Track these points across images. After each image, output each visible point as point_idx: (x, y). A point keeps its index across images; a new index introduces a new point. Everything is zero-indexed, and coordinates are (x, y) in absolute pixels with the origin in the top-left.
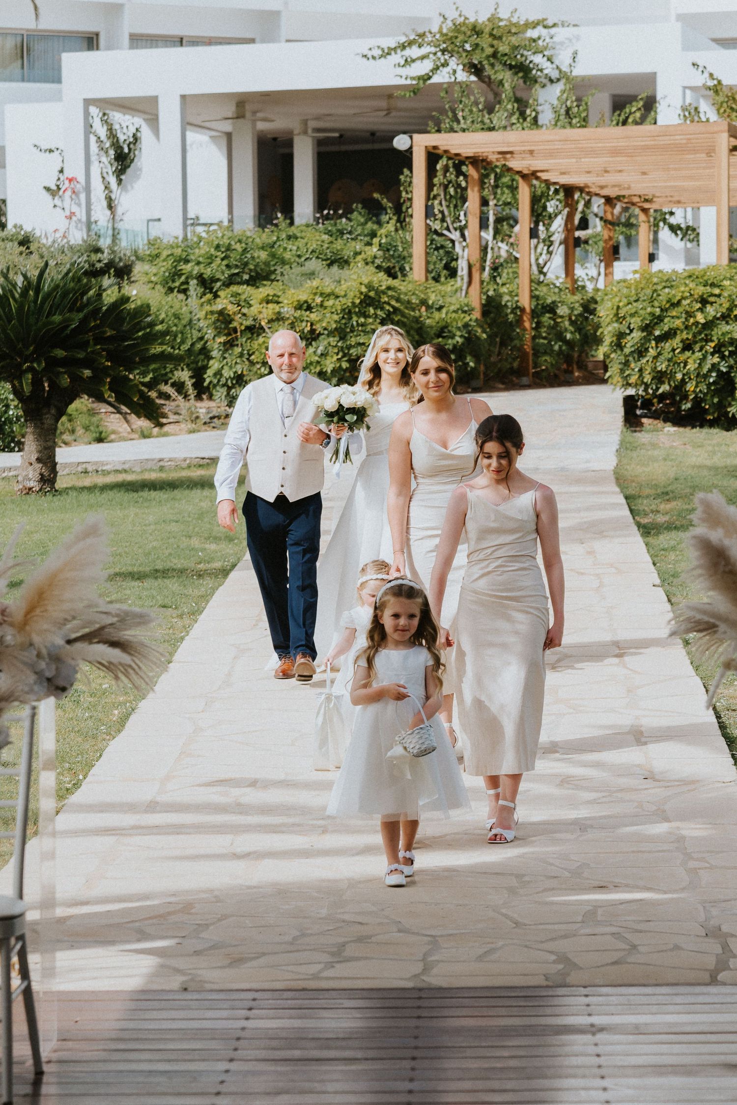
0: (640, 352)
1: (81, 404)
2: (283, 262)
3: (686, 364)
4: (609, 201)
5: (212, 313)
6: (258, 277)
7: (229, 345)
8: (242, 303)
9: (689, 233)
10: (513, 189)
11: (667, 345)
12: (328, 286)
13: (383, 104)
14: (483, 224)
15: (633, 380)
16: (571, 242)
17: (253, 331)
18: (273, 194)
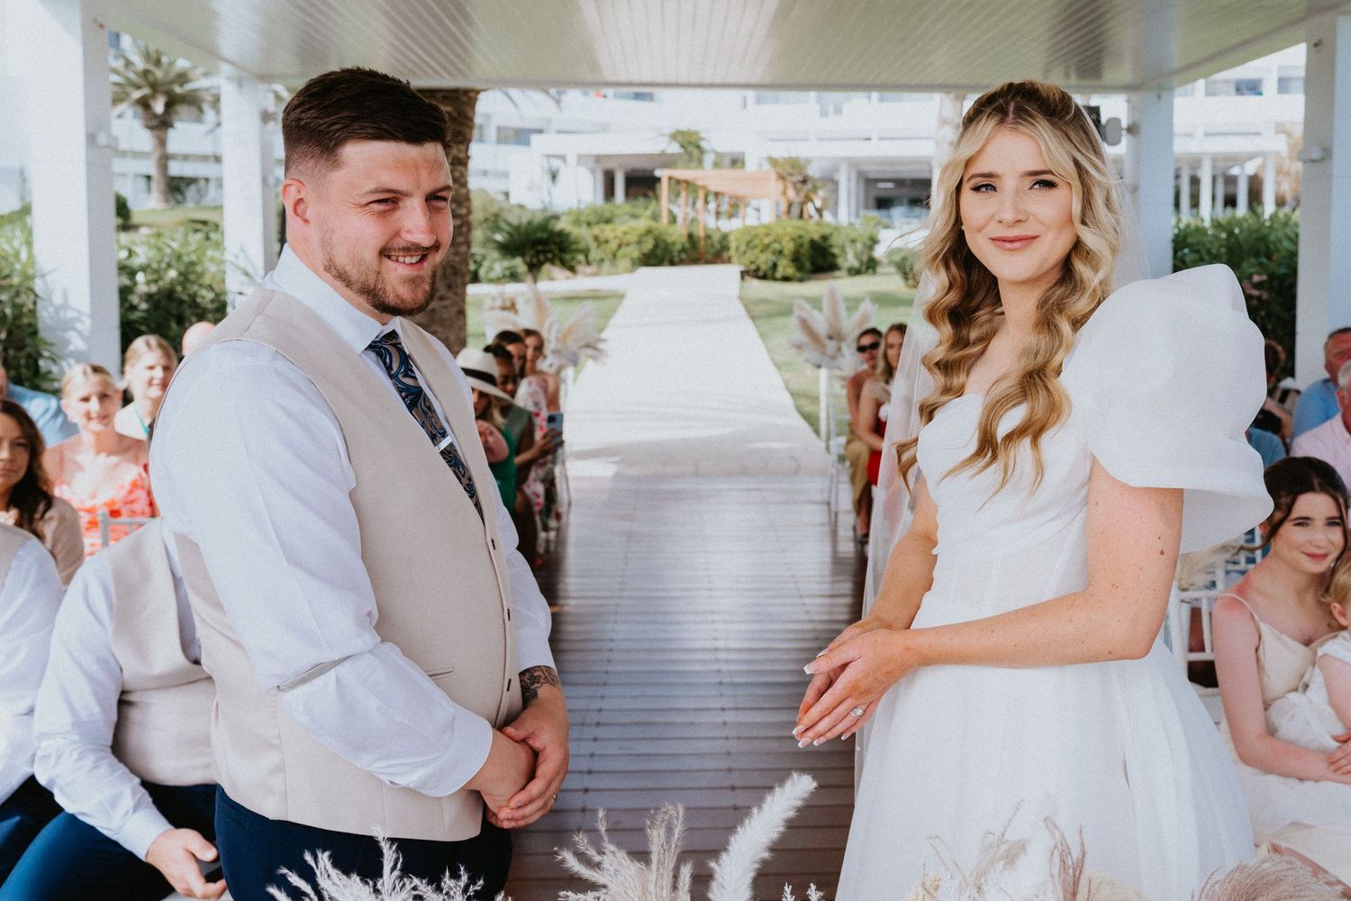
0: (745, 253)
1: (547, 267)
2: (615, 217)
3: (761, 258)
4: (731, 197)
5: (591, 234)
6: (608, 221)
7: (598, 247)
8: (603, 231)
10: (696, 192)
11: (755, 251)
13: (650, 159)
14: (686, 205)
15: (743, 263)
16: (717, 212)
17: (607, 242)
18: (609, 192)
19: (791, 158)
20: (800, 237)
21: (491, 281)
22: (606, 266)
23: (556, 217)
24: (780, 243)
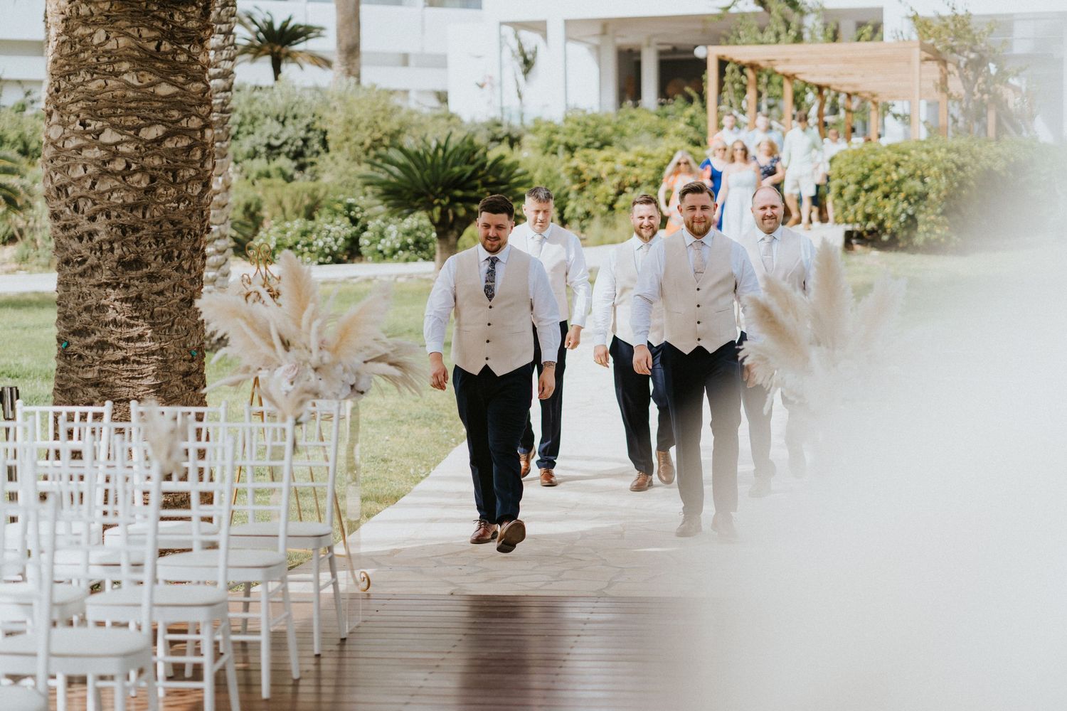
0: (855, 200)
2: (622, 135)
3: (885, 207)
4: (850, 96)
5: (569, 168)
6: (605, 144)
7: (582, 190)
8: (590, 162)
9: (905, 119)
10: (781, 85)
11: (873, 195)
12: (648, 151)
13: (699, 26)
14: (758, 109)
15: (850, 218)
16: (822, 124)
17: (596, 180)
18: (629, 88)
19: (955, 18)
20: (960, 168)
21: (382, 256)
22: (596, 226)
23: (514, 141)
24: (922, 179)
